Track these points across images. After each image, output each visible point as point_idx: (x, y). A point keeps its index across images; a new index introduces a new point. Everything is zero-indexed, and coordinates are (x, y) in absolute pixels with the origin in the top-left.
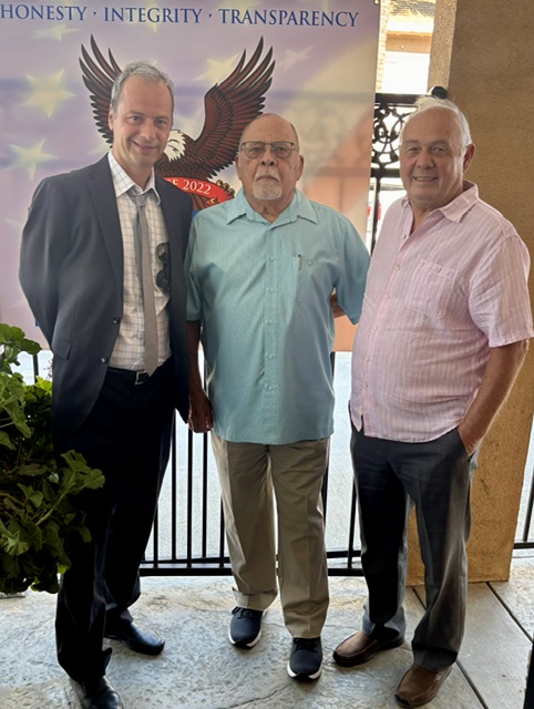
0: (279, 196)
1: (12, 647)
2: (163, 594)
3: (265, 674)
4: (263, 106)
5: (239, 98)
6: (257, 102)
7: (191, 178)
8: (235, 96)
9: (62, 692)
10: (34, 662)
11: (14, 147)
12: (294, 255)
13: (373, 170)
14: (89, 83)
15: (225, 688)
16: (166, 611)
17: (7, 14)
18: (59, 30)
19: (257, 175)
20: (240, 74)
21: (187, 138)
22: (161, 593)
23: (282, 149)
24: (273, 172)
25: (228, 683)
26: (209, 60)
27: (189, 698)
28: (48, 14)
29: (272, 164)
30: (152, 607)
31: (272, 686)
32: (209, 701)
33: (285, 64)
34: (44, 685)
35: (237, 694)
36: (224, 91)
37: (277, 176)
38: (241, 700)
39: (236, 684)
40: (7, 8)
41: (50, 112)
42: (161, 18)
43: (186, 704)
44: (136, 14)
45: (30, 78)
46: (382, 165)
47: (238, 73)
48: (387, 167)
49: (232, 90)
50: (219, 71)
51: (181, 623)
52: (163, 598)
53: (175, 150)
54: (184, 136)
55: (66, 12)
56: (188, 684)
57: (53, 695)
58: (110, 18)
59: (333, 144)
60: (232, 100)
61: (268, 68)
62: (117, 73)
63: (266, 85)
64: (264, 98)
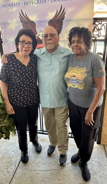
1: (10, 147)
2: (45, 138)
4: (63, 24)
5: (57, 22)
6: (61, 23)
8: (56, 22)
9: (15, 159)
10: (13, 151)
11: (7, 38)
13: (93, 40)
14: (21, 21)
15: (50, 165)
16: (44, 143)
17: (4, 7)
18: (14, 9)
20: (56, 16)
22: (44, 138)
23: (52, 35)
25: (51, 163)
26: (49, 13)
27: (41, 167)
28: (12, 5)
30: (41, 141)
32: (45, 168)
33: (68, 12)
34: (12, 157)
35: (52, 167)
36: (53, 21)
38: (52, 169)
40: (4, 5)
41: (14, 29)
42: (37, 3)
43: (40, 168)
44: (31, 2)
45: (9, 21)
46: (96, 38)
48: (97, 39)
49: (55, 20)
50: (51, 15)
51: (46, 146)
52: (44, 139)
55: (16, 4)
56: (42, 162)
57: (13, 160)
58: (25, 4)
60: (55, 23)
61: (64, 14)
62: (27, 18)
63: (63, 18)
64: (63, 22)
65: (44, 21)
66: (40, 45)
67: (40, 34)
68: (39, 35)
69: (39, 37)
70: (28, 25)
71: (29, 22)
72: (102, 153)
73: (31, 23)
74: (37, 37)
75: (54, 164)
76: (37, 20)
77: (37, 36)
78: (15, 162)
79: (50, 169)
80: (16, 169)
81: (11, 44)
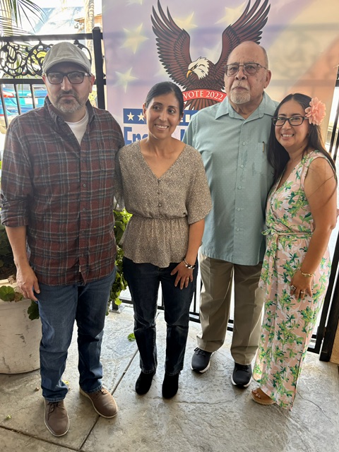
0: (249, 100)
3: (218, 390)
4: (261, 38)
6: (256, 35)
7: (211, 89)
8: (243, 32)
10: (109, 348)
11: (118, 73)
12: (259, 142)
14: (156, 31)
15: (193, 392)
19: (233, 87)
20: (246, 17)
21: (210, 63)
23: (251, 67)
24: (244, 84)
25: (196, 389)
26: (226, 8)
29: (243, 78)
31: (219, 399)
34: (108, 361)
35: (198, 397)
36: (235, 29)
37: (247, 87)
38: (198, 401)
39: (200, 391)
41: (135, 50)
45: (126, 30)
47: (245, 16)
49: (240, 28)
50: (232, 16)
53: (203, 71)
54: (209, 61)
57: (109, 367)
59: (309, 63)
60: (240, 35)
61: (265, 10)
62: (171, 23)
63: (264, 22)
64: (262, 32)
65: (213, 31)
66: (195, 93)
67: (198, 64)
68: (195, 67)
69: (196, 71)
70: (171, 39)
71: (175, 33)
72: (331, 383)
73: (178, 34)
74: (189, 72)
75: (204, 391)
76: (195, 26)
77: (191, 70)
78: (113, 372)
79: (192, 400)
80: (114, 387)
81: (125, 87)
